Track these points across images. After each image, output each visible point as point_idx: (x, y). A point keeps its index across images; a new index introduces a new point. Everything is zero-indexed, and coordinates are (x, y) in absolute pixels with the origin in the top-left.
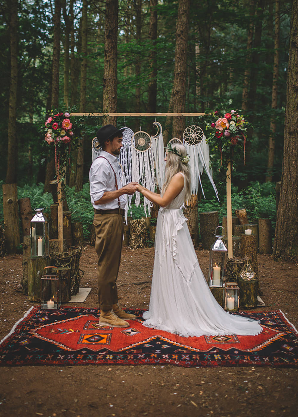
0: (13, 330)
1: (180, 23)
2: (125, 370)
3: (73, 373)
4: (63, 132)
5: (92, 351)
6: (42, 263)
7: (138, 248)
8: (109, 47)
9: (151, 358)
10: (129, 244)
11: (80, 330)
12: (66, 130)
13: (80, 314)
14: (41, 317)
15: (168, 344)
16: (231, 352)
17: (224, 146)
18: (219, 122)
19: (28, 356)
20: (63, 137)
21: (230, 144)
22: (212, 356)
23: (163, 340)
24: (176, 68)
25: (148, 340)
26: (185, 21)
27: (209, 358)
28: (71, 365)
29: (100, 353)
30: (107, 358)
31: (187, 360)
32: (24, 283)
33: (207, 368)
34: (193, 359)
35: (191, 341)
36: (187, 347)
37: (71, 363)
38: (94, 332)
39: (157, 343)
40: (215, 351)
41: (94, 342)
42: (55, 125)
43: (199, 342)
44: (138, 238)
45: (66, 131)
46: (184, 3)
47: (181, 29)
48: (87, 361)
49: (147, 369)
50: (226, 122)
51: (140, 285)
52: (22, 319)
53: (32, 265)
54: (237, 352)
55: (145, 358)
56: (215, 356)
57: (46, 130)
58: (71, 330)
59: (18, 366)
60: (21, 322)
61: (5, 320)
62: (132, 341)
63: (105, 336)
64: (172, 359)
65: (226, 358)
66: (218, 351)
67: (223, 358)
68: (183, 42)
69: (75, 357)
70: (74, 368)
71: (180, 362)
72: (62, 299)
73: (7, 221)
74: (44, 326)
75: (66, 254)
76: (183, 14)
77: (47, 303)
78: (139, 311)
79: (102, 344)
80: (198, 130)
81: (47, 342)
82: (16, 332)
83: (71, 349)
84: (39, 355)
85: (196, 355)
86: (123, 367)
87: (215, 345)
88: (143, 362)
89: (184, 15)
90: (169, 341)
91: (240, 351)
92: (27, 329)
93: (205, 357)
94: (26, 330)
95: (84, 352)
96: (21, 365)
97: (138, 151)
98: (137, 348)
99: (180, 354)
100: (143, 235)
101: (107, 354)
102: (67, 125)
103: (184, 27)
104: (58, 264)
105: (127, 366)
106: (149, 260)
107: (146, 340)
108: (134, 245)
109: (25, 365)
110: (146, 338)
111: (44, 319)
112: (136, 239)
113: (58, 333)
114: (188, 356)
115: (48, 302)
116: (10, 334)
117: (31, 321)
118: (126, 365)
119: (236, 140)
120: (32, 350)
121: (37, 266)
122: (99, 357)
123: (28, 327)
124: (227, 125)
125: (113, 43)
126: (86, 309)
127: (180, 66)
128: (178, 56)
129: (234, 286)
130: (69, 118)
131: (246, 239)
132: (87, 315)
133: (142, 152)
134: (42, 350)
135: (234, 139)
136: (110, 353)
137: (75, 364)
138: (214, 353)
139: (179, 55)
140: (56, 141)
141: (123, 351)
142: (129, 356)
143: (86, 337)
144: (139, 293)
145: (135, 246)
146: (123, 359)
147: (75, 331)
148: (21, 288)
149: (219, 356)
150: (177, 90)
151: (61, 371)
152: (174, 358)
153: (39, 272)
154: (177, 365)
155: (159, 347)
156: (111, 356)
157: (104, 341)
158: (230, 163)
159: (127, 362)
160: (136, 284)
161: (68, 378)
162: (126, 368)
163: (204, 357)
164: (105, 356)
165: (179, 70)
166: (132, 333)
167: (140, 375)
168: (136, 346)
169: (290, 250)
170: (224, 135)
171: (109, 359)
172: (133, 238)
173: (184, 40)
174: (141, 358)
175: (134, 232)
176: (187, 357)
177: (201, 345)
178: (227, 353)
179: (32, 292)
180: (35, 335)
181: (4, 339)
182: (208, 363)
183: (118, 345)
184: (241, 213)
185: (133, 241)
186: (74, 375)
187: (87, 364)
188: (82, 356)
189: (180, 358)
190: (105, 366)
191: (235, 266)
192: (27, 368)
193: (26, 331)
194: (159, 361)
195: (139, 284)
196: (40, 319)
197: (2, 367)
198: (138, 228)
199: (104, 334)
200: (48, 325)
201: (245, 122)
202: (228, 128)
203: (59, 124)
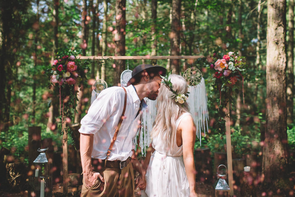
4: (68, 74)
12: (70, 71)
17: (224, 86)
18: (218, 63)
20: (67, 78)
21: (229, 84)
42: (60, 67)
45: (70, 73)
50: (224, 62)
57: (52, 72)
102: (72, 67)
119: (235, 80)
124: (226, 65)
130: (74, 61)
135: (233, 79)
140: (60, 82)
158: (229, 102)
169: (277, 182)
170: (223, 75)
201: (243, 63)
202: (227, 68)
203: (64, 66)
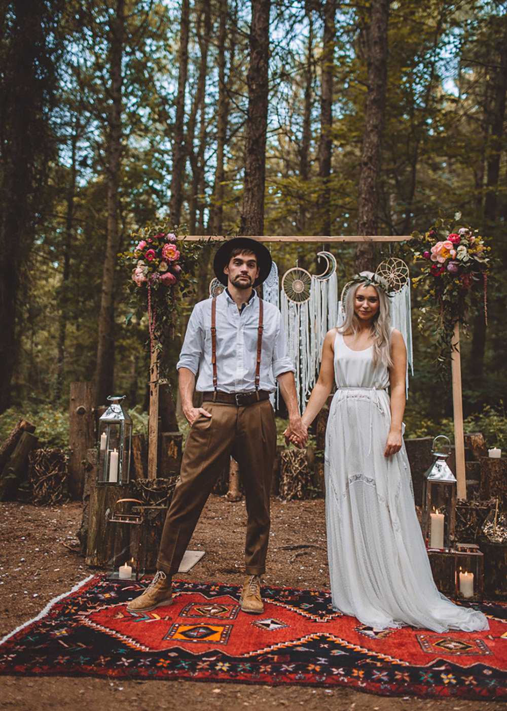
0: (44, 612)
1: (367, 145)
2: (251, 694)
3: (144, 693)
4: (164, 266)
5: (190, 654)
6: (116, 494)
7: (294, 499)
8: (252, 168)
9: (308, 672)
10: (278, 494)
11: (172, 616)
12: (167, 262)
13: (178, 590)
14: (103, 593)
15: (343, 648)
16: (476, 671)
17: (448, 290)
18: (437, 248)
19: (60, 657)
20: (162, 273)
21: (459, 287)
22: (437, 676)
23: (333, 642)
24: (361, 215)
25: (303, 640)
26: (375, 141)
27: (429, 680)
28: (143, 678)
29: (204, 659)
30: (218, 668)
31: (383, 680)
32: (83, 533)
33: (428, 700)
34: (397, 680)
35: (390, 646)
36: (383, 656)
37: (143, 674)
38: (199, 621)
39: (322, 646)
40: (443, 668)
41: (196, 638)
42: (150, 253)
43: (407, 648)
44: (294, 483)
45: (168, 265)
46: (374, 114)
47: (369, 154)
48: (176, 672)
49: (299, 694)
50: (450, 247)
51: (293, 551)
52: (68, 594)
53: (96, 498)
54: (490, 672)
55: (295, 671)
56: (443, 676)
57: (134, 263)
58: (155, 615)
59: (35, 675)
60: (64, 599)
61: (35, 595)
62: (272, 641)
63: (220, 629)
64: (352, 677)
65: (467, 683)
66: (448, 667)
67: (461, 682)
68: (372, 174)
69: (154, 663)
70: (147, 685)
71: (368, 684)
72: (148, 563)
73: (74, 444)
74: (105, 607)
75: (159, 483)
76: (372, 131)
77: (118, 571)
78: (290, 591)
79: (211, 642)
80: (399, 264)
81: (104, 634)
82: (50, 616)
83: (147, 649)
84: (81, 657)
85: (404, 673)
86: (250, 686)
87: (440, 656)
88: (291, 679)
89: (374, 133)
90: (345, 643)
91: (495, 669)
92: (73, 611)
93: (422, 678)
94: (69, 612)
95: (172, 654)
96: (41, 675)
97: (291, 301)
98: (279, 652)
99: (369, 670)
100: (302, 476)
101: (217, 661)
102: (170, 253)
103: (374, 151)
104: (145, 500)
105: (257, 687)
106: (312, 517)
107: (299, 639)
108: (287, 494)
109: (48, 675)
110: (299, 637)
111: (107, 596)
112: (289, 483)
113: (129, 620)
114: (385, 673)
115: (121, 568)
116: (37, 619)
117: (83, 598)
118: (255, 683)
119: (470, 280)
120: (70, 646)
121: (106, 500)
122: (201, 665)
123: (75, 608)
124: (453, 252)
125: (258, 160)
126: (189, 584)
127: (367, 211)
128: (363, 196)
129: (472, 550)
130: (174, 242)
131: (490, 466)
132: (190, 593)
133: (299, 303)
134: (91, 647)
135: (466, 278)
136: (224, 659)
137: (151, 678)
138: (441, 672)
139: (366, 195)
140: (150, 279)
141: (251, 656)
142: (262, 667)
143: (183, 629)
144: (291, 562)
145: (289, 497)
146: (251, 672)
147: (163, 618)
148: (77, 545)
149: (450, 676)
150: (362, 249)
151: (121, 689)
152: (355, 675)
153: (108, 511)
154: (363, 690)
155: (325, 653)
156: (227, 665)
157: (215, 637)
158: (458, 323)
159: (259, 677)
160: (286, 549)
161: (130, 702)
162: (255, 691)
163: (421, 676)
164: (213, 665)
165: (365, 218)
166: (272, 626)
167: (283, 704)
168: (278, 648)
170: (447, 270)
171: (221, 670)
172: (285, 482)
173: (374, 171)
174: (286, 670)
175: (287, 471)
176: (383, 676)
177: (412, 655)
178: (468, 672)
179: (94, 549)
180: (83, 622)
181: (22, 627)
182: (429, 689)
183: (242, 645)
184: (475, 440)
185: (286, 488)
186: (146, 698)
187: (174, 678)
188: (168, 662)
189: (368, 676)
190: (212, 684)
191: (471, 514)
192: (52, 680)
193: (70, 615)
194: (324, 678)
195: (292, 549)
196: (100, 595)
197: (2, 677)
198: (294, 464)
199: (218, 625)
200: (113, 606)
201: (485, 248)
202: (453, 257)
203: (157, 251)
